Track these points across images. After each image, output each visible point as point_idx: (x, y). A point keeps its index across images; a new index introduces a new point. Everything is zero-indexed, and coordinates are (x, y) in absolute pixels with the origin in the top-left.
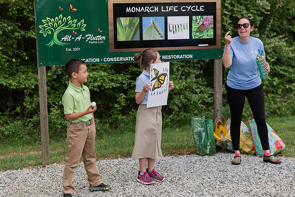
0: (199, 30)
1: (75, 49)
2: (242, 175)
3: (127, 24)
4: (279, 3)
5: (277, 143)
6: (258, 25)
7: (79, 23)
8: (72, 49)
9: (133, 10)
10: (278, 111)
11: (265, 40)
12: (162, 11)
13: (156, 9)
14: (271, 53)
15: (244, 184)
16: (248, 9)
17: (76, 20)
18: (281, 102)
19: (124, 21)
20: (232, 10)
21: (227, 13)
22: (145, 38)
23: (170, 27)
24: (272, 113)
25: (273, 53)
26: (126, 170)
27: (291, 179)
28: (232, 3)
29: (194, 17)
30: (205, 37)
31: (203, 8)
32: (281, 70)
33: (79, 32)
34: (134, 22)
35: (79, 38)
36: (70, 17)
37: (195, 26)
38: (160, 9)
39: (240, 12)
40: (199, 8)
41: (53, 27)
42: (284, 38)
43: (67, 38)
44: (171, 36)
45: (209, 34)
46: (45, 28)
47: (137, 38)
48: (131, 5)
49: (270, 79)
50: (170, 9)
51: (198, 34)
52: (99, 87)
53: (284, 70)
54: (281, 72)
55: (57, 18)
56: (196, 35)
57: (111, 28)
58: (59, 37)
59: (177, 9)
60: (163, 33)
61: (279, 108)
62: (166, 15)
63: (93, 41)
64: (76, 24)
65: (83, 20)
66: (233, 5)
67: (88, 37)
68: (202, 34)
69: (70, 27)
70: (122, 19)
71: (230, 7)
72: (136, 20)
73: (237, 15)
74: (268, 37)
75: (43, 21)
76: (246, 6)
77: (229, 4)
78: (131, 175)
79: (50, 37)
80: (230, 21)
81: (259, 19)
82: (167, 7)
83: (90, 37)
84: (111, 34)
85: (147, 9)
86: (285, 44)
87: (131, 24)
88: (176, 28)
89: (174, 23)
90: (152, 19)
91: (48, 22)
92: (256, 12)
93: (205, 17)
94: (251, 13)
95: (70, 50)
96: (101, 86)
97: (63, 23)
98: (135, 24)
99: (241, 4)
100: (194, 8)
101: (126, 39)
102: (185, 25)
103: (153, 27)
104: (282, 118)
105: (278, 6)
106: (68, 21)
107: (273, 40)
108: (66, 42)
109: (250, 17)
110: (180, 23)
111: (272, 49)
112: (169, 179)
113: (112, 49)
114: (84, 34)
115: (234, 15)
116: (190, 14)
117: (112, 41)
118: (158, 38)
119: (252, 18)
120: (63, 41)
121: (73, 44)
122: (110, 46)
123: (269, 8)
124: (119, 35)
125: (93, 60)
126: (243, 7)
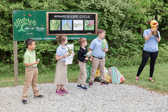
0: (87, 26)
1: (30, 34)
2: (103, 92)
3: (55, 23)
4: (129, 15)
5: (122, 79)
6: (119, 25)
7: (33, 22)
8: (29, 34)
9: (58, 17)
10: (127, 63)
11: (122, 31)
13: (68, 16)
14: (125, 37)
15: (103, 96)
16: (115, 17)
17: (31, 20)
18: (128, 60)
19: (53, 21)
20: (108, 18)
21: (105, 19)
22: (63, 29)
23: (74, 25)
24: (124, 64)
25: (126, 37)
26: (51, 89)
27: (124, 94)
28: (108, 14)
29: (85, 21)
30: (90, 30)
31: (90, 17)
32: (129, 45)
33: (32, 26)
34: (58, 22)
35: (33, 29)
36: (28, 19)
37: (86, 25)
38: (70, 16)
39: (111, 18)
40: (88, 17)
41: (21, 23)
42: (131, 30)
43: (27, 28)
44: (75, 29)
45: (92, 28)
46: (17, 24)
47: (59, 29)
48: (57, 14)
49: (124, 49)
50: (75, 17)
51: (87, 28)
52: (45, 51)
53: (131, 45)
54: (129, 46)
55: (22, 19)
56: (86, 29)
57: (47, 24)
58: (23, 28)
59: (78, 17)
60: (71, 27)
61: (127, 62)
62: (73, 19)
63: (39, 30)
64: (31, 22)
65: (35, 21)
66: (108, 15)
67: (37, 28)
68: (89, 28)
69: (28, 23)
70: (52, 20)
71: (107, 16)
72: (59, 21)
73: (110, 20)
74: (124, 30)
75: (16, 20)
76: (114, 16)
77: (106, 14)
78: (53, 91)
79: (19, 28)
80: (107, 23)
81: (120, 22)
82: (73, 16)
83: (38, 28)
84: (47, 27)
85: (64, 16)
86: (131, 33)
87: (57, 23)
88: (77, 25)
89: (76, 23)
90: (66, 21)
91: (18, 21)
92: (118, 19)
93: (90, 21)
94: (116, 19)
95: (28, 34)
96: (46, 50)
97: (25, 21)
99: (112, 15)
100: (85, 17)
102: (81, 24)
103: (67, 25)
104: (128, 67)
105: (128, 16)
106: (27, 21)
107: (126, 32)
108: (27, 30)
109: (116, 21)
110: (79, 23)
111: (125, 36)
112: (70, 93)
113: (48, 34)
114: (35, 27)
115: (108, 20)
116: (84, 19)
117: (48, 30)
118: (69, 29)
119: (117, 21)
120: (25, 30)
121: (30, 31)
122: (47, 32)
123: (124, 17)
124: (51, 28)
125: (39, 39)
126: (112, 16)
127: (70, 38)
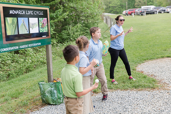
0: (42, 27)
3: (11, 22)
9: (13, 12)
12: (27, 14)
13: (24, 12)
22: (21, 33)
29: (40, 19)
31: (43, 13)
37: (40, 25)
40: (41, 13)
44: (31, 31)
45: (46, 29)
47: (17, 33)
50: (30, 13)
56: (41, 30)
57: (3, 25)
59: (32, 13)
60: (28, 29)
62: (28, 17)
68: (43, 30)
70: (8, 18)
72: (15, 20)
82: (28, 11)
84: (3, 31)
85: (19, 12)
87: (13, 22)
88: (33, 25)
89: (32, 22)
90: (22, 19)
93: (44, 19)
98: (15, 23)
100: (39, 13)
101: (11, 34)
102: (37, 24)
103: (23, 25)
110: (34, 22)
117: (4, 36)
118: (26, 32)
122: (3, 39)
124: (7, 31)
127: (28, 45)
